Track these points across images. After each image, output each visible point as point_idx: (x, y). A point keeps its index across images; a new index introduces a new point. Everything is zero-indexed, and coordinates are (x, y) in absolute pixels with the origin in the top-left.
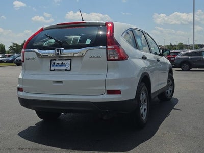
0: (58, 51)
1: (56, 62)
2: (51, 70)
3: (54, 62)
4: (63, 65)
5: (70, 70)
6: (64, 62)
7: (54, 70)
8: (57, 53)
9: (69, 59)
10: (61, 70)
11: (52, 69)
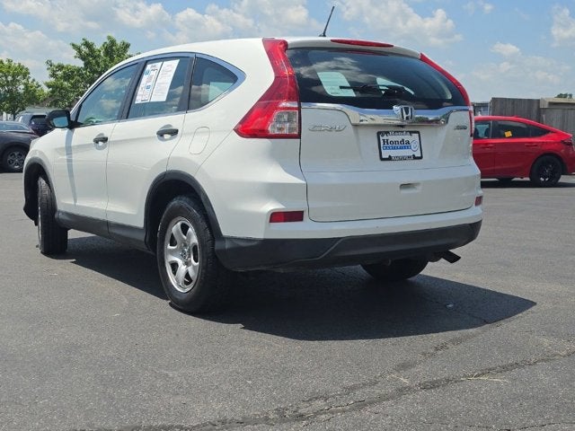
0: (407, 113)
1: (391, 138)
2: (382, 159)
3: (385, 137)
4: (406, 145)
5: (421, 158)
6: (407, 137)
7: (390, 158)
8: (405, 116)
9: (415, 132)
10: (403, 158)
11: (384, 157)
